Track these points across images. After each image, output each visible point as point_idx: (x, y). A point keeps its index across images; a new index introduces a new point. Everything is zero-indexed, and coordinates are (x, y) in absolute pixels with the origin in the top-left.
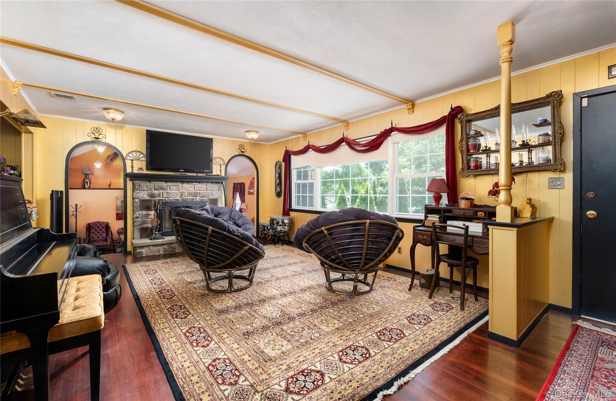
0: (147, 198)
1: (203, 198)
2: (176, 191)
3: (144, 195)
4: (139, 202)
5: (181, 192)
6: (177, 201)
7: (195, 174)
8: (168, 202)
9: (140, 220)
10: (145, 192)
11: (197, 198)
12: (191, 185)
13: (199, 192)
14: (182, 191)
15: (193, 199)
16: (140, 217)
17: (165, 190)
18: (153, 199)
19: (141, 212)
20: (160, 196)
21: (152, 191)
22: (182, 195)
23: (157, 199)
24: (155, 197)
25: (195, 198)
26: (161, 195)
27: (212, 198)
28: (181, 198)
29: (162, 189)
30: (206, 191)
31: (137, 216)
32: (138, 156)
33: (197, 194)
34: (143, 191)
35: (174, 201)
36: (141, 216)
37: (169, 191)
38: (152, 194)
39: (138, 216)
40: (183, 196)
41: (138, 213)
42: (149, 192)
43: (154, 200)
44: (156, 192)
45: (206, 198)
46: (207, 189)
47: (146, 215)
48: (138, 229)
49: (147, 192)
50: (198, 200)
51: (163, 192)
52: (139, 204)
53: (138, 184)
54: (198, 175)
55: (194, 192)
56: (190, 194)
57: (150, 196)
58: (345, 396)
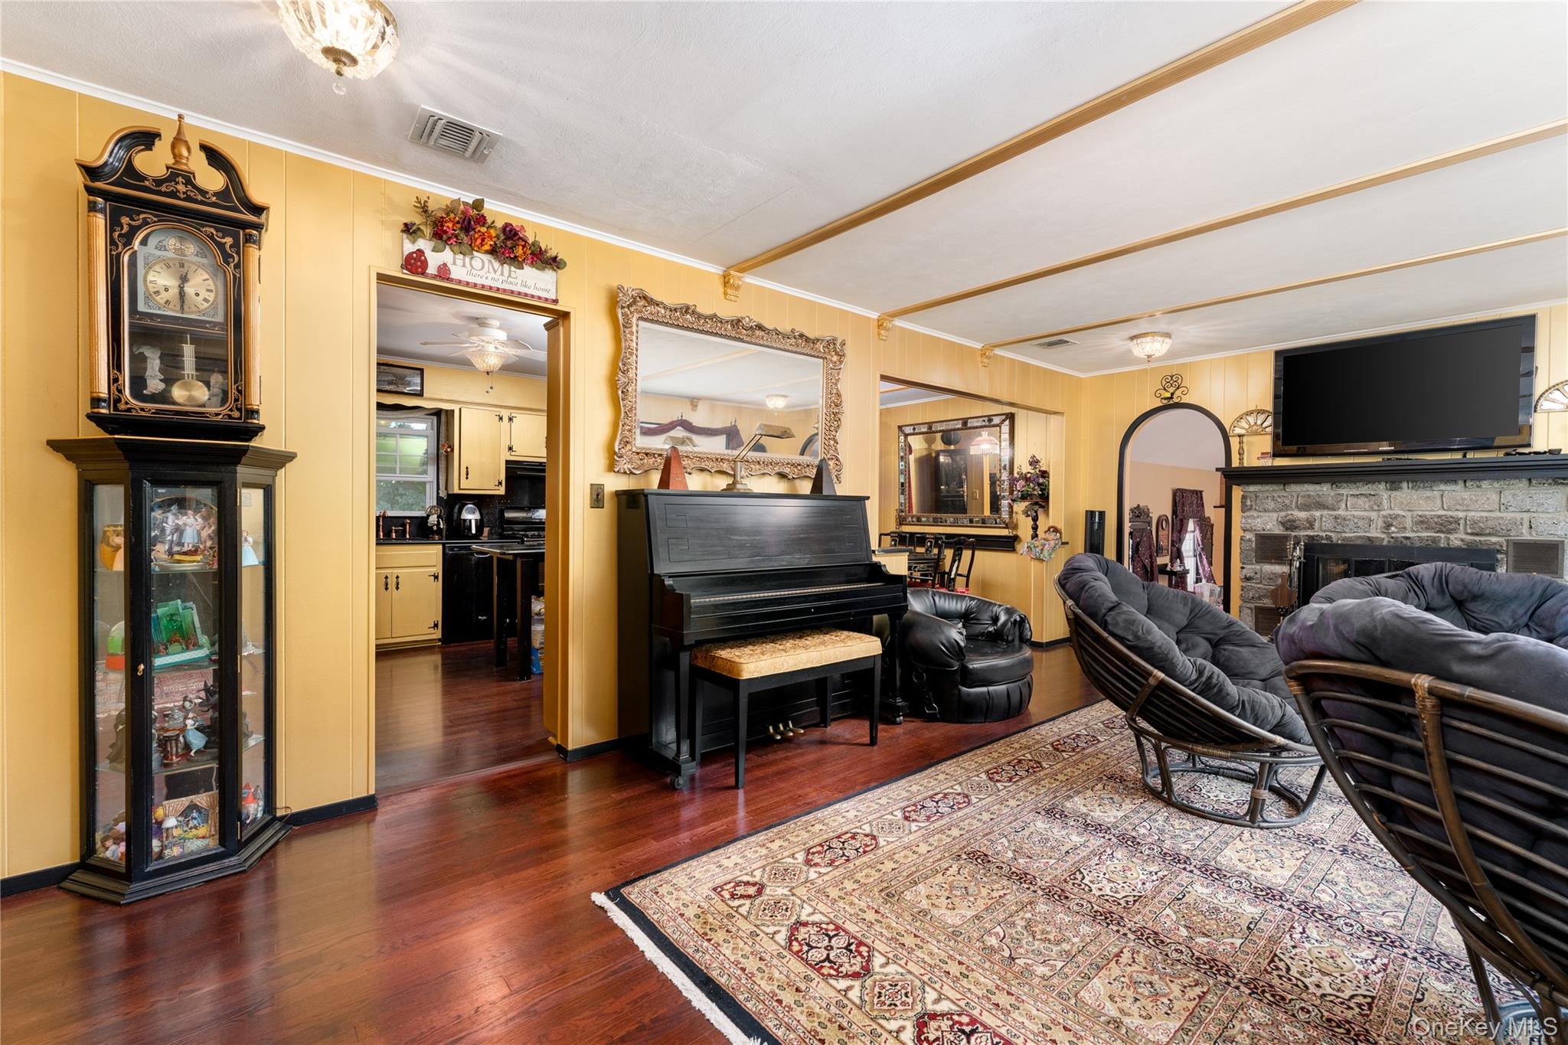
0: (1278, 530)
1: (1483, 539)
2: (1366, 514)
3: (1270, 523)
4: (1254, 539)
5: (1384, 517)
6: (1368, 543)
7: (1458, 456)
8: (1337, 545)
9: (1255, 585)
10: (1271, 514)
11: (1452, 537)
12: (1428, 493)
13: (1461, 515)
14: (1391, 512)
15: (1435, 540)
16: (1257, 579)
17: (1328, 509)
18: (1293, 534)
19: (1258, 567)
20: (1311, 526)
21: (1290, 512)
22: (1388, 526)
23: (1302, 533)
24: (1296, 528)
25: (1443, 535)
26: (1317, 525)
27: (1526, 536)
28: (1383, 536)
29: (1321, 506)
30: (1497, 514)
31: (1248, 575)
32: (1259, 422)
33: (1451, 523)
34: (1265, 511)
35: (1359, 542)
36: (1258, 576)
37: (1341, 512)
38: (1289, 521)
39: (1252, 575)
40: (1393, 529)
41: (1251, 569)
42: (1283, 514)
43: (1295, 536)
44: (1302, 515)
45: (1494, 539)
46: (1502, 507)
47: (1272, 576)
48: (1251, 609)
49: (1275, 515)
50: (1458, 543)
51: (1322, 516)
52: (1254, 546)
53: (1252, 495)
54: (1468, 456)
55: (1439, 517)
56: (1423, 522)
57: (1284, 526)
58: (788, 1012)
